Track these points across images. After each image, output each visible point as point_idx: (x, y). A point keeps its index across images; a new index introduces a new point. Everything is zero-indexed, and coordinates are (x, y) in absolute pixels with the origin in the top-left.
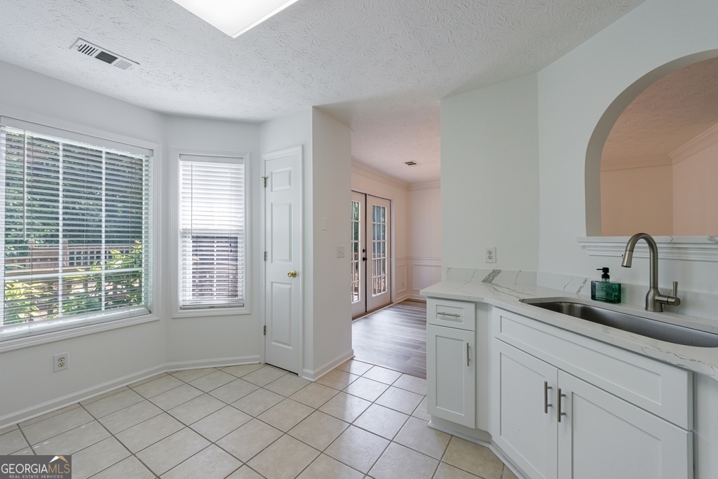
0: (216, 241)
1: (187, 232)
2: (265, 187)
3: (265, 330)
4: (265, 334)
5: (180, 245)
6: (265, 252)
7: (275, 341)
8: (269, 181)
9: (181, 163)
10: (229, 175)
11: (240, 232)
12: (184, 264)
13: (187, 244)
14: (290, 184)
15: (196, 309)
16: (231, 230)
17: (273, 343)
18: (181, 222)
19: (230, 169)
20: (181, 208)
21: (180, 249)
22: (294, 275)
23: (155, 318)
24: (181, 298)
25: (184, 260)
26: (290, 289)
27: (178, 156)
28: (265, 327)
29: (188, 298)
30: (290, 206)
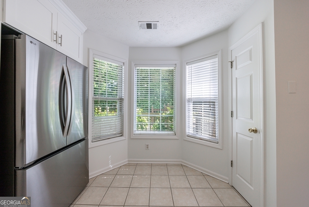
0: (203, 104)
1: (190, 99)
2: (232, 68)
3: (232, 164)
4: (232, 166)
5: (187, 105)
6: (232, 112)
7: (239, 174)
8: (234, 64)
9: (187, 67)
10: (210, 67)
11: (216, 99)
12: (189, 115)
13: (190, 106)
14: (251, 60)
15: (193, 138)
16: (210, 98)
17: (237, 175)
18: (187, 95)
19: (210, 63)
20: (187, 88)
21: (187, 108)
22: (255, 131)
23: (177, 138)
24: (187, 131)
25: (189, 113)
26: (251, 141)
27: (186, 64)
28: (232, 161)
29: (190, 132)
30: (251, 77)
